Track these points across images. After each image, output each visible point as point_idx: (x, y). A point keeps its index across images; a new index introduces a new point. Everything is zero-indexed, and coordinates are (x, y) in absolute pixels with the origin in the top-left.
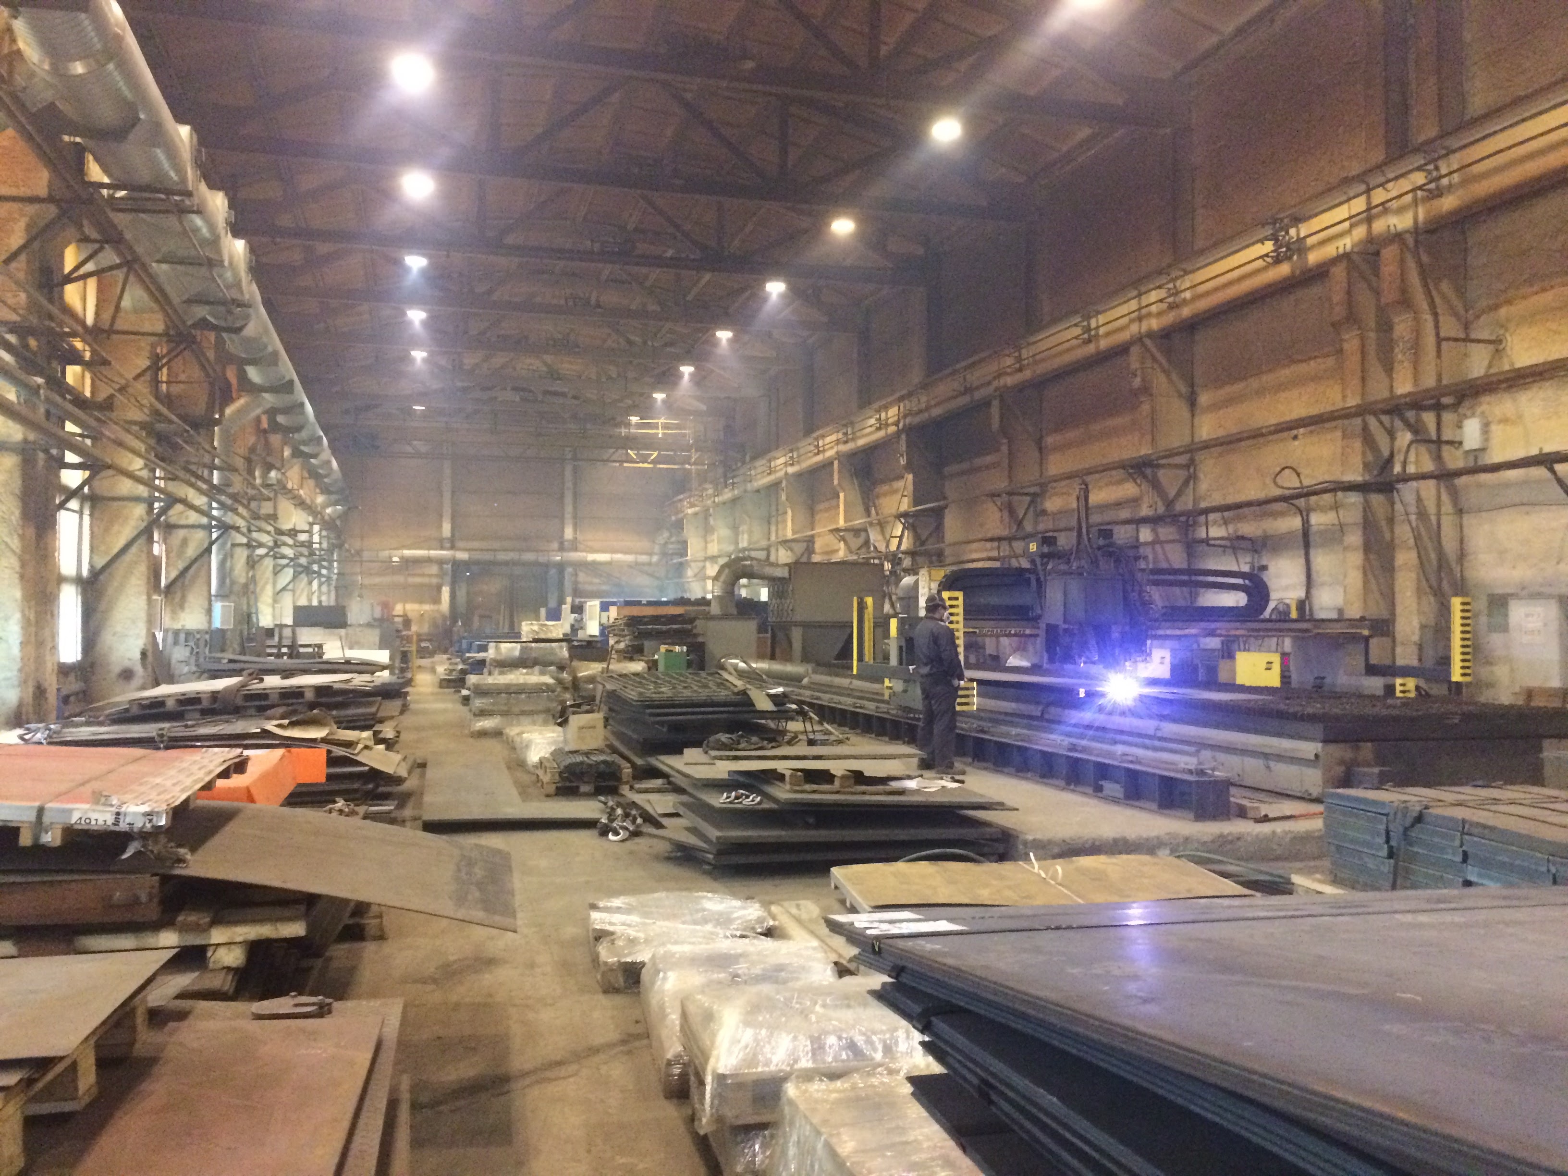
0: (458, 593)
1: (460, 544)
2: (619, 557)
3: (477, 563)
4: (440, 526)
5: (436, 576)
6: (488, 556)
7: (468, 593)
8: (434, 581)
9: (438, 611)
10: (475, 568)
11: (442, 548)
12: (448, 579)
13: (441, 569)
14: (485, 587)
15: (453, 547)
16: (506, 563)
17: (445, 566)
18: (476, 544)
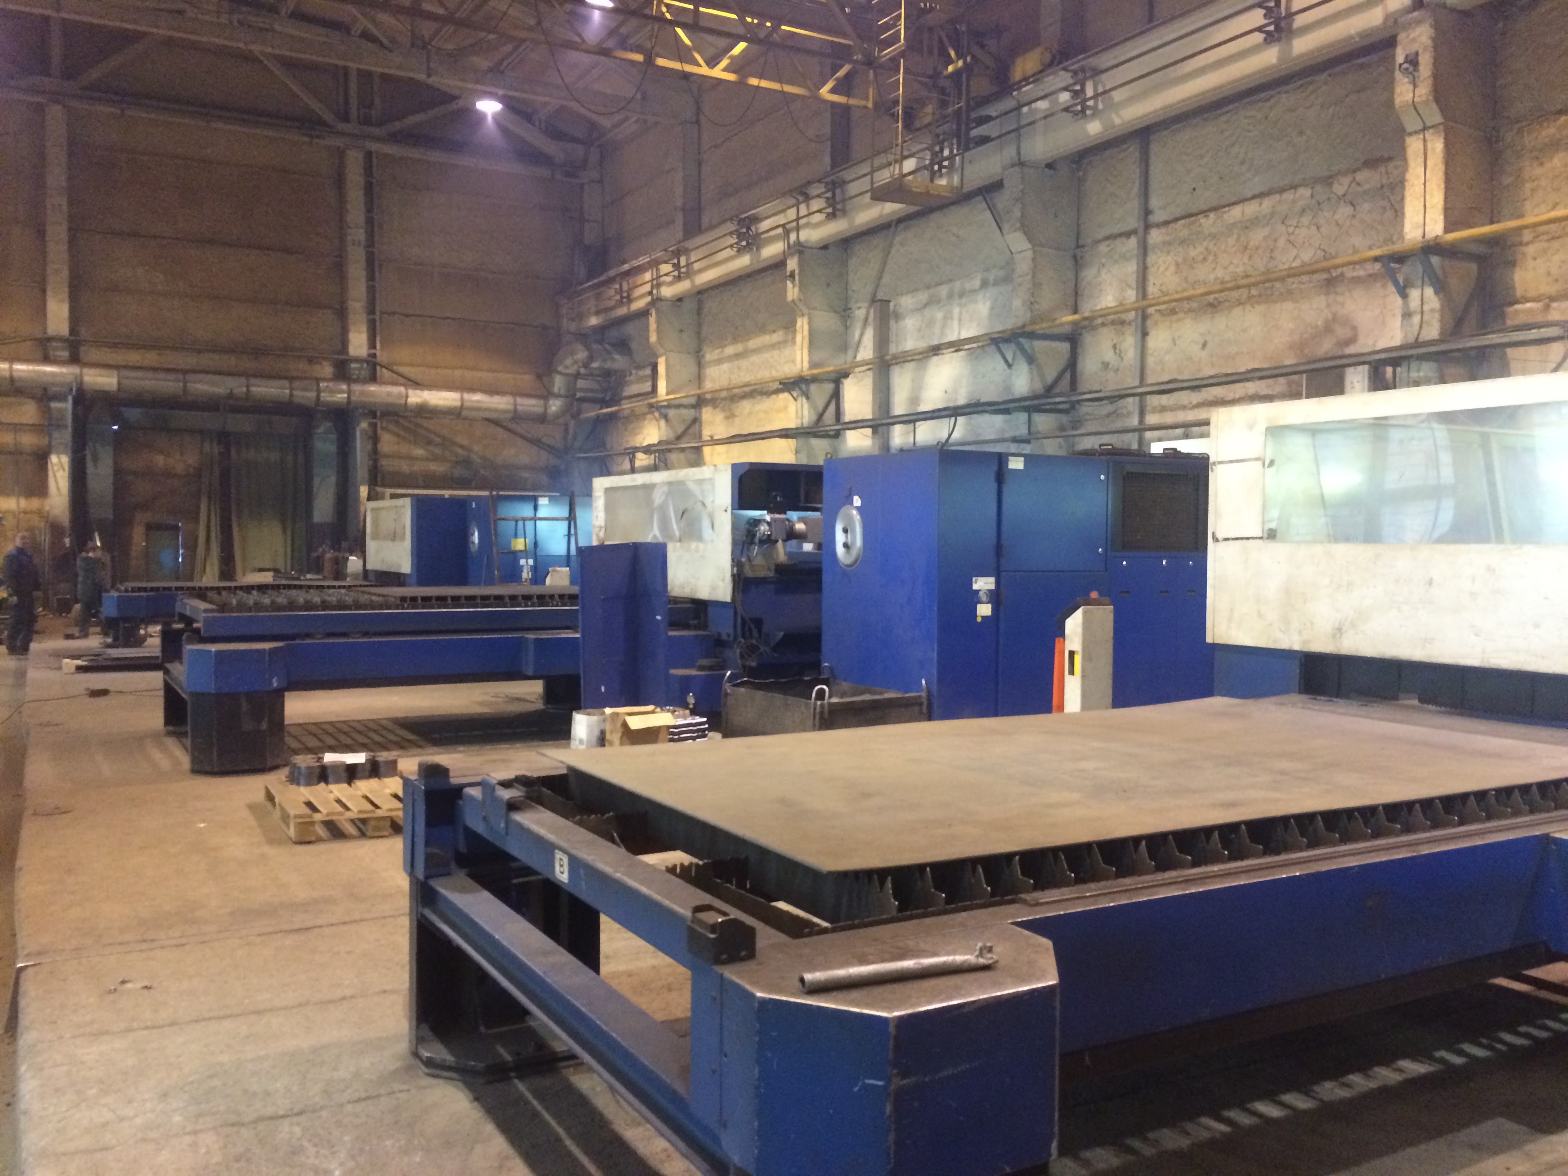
0: (90, 469)
1: (95, 354)
2: (477, 398)
3: (137, 400)
4: (41, 311)
5: (35, 428)
6: (168, 385)
7: (118, 472)
8: (28, 440)
9: (40, 513)
10: (133, 414)
11: (46, 359)
12: (66, 436)
13: (46, 411)
14: (160, 460)
15: (75, 359)
16: (212, 405)
17: (54, 405)
18: (134, 357)
